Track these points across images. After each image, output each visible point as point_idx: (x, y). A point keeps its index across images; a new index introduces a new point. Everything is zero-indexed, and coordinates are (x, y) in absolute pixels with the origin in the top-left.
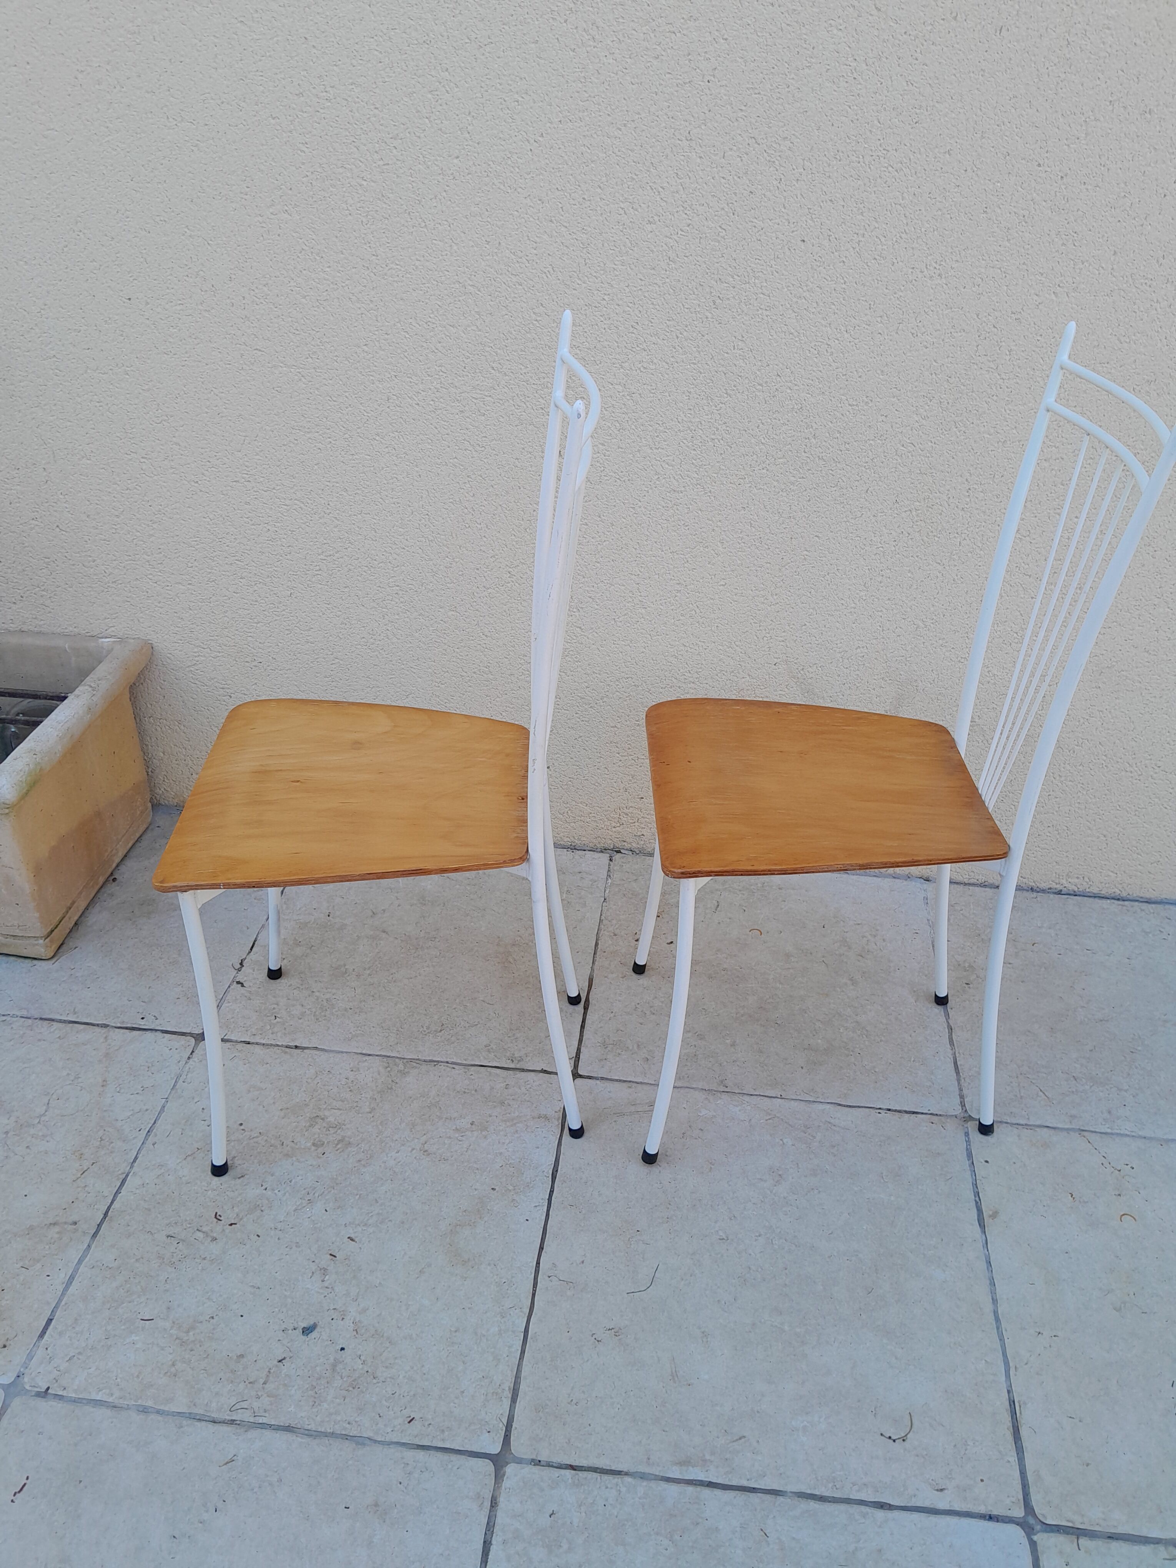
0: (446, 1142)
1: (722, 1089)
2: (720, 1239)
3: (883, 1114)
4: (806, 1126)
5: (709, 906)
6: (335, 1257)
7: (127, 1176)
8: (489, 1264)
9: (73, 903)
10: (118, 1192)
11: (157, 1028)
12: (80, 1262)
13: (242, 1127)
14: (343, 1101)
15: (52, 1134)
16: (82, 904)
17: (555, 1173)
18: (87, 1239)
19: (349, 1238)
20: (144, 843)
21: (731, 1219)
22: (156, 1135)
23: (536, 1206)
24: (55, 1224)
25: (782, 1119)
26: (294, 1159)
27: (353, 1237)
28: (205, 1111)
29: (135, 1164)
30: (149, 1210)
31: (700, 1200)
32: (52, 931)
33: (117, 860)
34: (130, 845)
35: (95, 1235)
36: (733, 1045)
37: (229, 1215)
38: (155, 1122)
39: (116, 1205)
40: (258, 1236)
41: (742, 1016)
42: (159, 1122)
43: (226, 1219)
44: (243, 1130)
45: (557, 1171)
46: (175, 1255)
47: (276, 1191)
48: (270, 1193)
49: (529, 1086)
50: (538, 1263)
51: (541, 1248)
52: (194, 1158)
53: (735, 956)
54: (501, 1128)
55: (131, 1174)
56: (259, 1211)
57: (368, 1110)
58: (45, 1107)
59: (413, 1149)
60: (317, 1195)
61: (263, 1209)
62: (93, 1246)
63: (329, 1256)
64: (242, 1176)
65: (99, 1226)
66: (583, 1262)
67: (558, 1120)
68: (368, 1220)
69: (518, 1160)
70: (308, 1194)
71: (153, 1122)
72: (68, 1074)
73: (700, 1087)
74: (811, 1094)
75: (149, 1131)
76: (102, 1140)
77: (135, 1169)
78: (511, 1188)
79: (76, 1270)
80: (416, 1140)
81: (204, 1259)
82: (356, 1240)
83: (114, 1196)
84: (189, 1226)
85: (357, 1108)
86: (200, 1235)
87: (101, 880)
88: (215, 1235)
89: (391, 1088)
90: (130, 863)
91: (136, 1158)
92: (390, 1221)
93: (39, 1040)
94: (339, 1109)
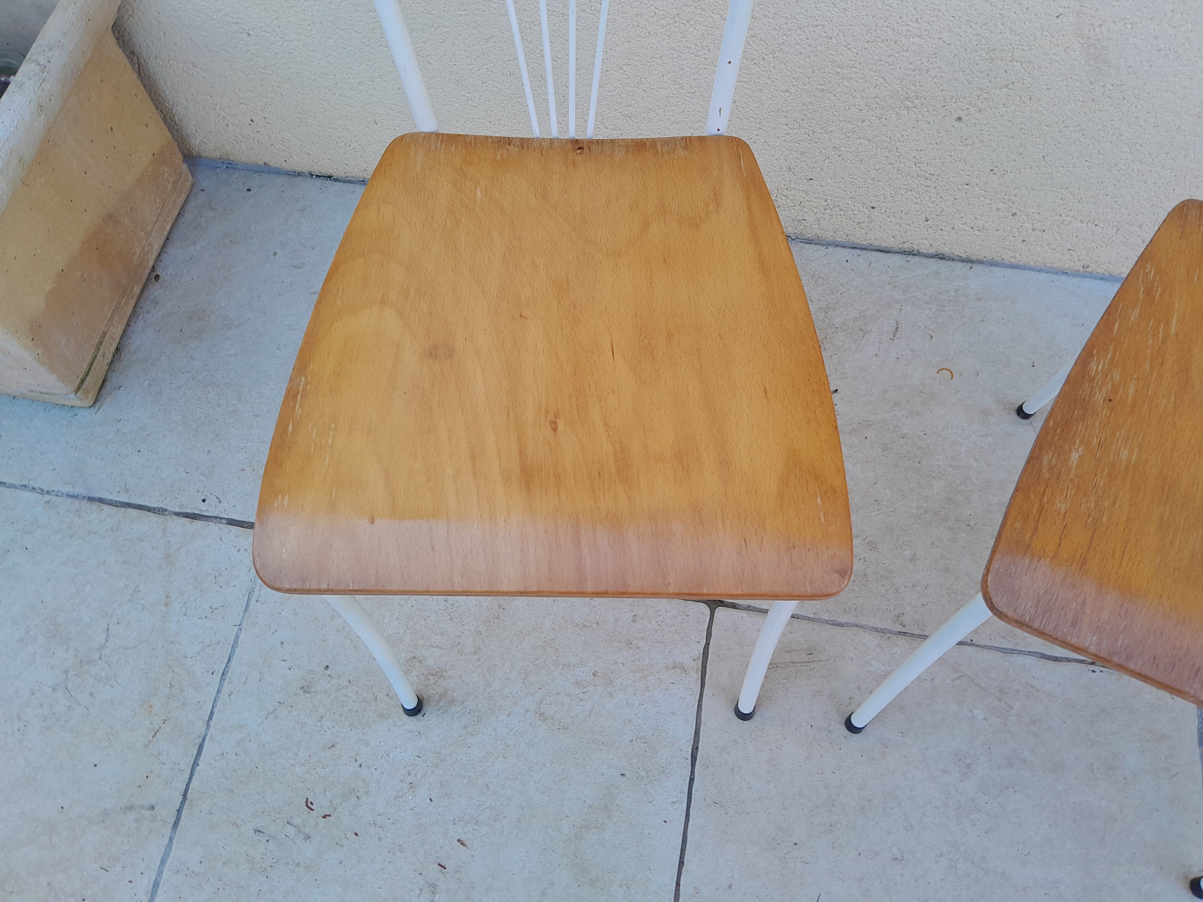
0: (565, 701)
1: (899, 628)
2: (894, 859)
3: (1098, 672)
4: (1002, 692)
5: (885, 329)
6: (445, 868)
7: (204, 740)
8: (621, 886)
9: (104, 334)
10: (195, 764)
11: (221, 516)
12: (163, 862)
13: (328, 672)
14: (442, 635)
15: (115, 675)
16: (117, 331)
17: (695, 751)
18: (168, 830)
19: (459, 840)
20: (188, 216)
21: (907, 830)
22: (231, 681)
23: (673, 803)
24: (131, 808)
25: (973, 680)
26: (390, 721)
27: (464, 840)
28: (285, 645)
29: (212, 724)
30: (232, 791)
31: (870, 800)
32: (83, 381)
33: (152, 257)
34: (168, 228)
35: (176, 825)
36: (913, 559)
37: (321, 804)
38: (229, 660)
39: (194, 783)
40: (356, 834)
41: (926, 512)
42: (233, 661)
43: (319, 810)
44: (330, 676)
45: (697, 748)
46: (265, 857)
47: (373, 770)
48: (365, 771)
49: (661, 618)
50: (678, 884)
51: (681, 863)
52: (277, 717)
53: (918, 413)
54: (629, 682)
55: (208, 738)
56: (355, 798)
57: (473, 649)
58: (104, 636)
59: (527, 711)
60: (419, 776)
61: (359, 794)
62: (175, 841)
63: (438, 866)
64: (333, 746)
65: (179, 811)
66: (730, 887)
67: (697, 673)
68: (479, 816)
69: (651, 732)
70: (409, 774)
71: (226, 661)
72: (126, 586)
73: (871, 624)
74: (1009, 639)
75: (223, 674)
76: (172, 686)
77: (212, 731)
78: (643, 773)
79: (160, 873)
80: (530, 697)
81: (298, 865)
82: (467, 843)
83: (192, 770)
84: (277, 816)
85: (460, 647)
86: (290, 830)
87: (137, 290)
88: (307, 830)
89: (498, 617)
90: (173, 250)
91: (212, 713)
92: (505, 817)
93: (90, 533)
94: (438, 647)
